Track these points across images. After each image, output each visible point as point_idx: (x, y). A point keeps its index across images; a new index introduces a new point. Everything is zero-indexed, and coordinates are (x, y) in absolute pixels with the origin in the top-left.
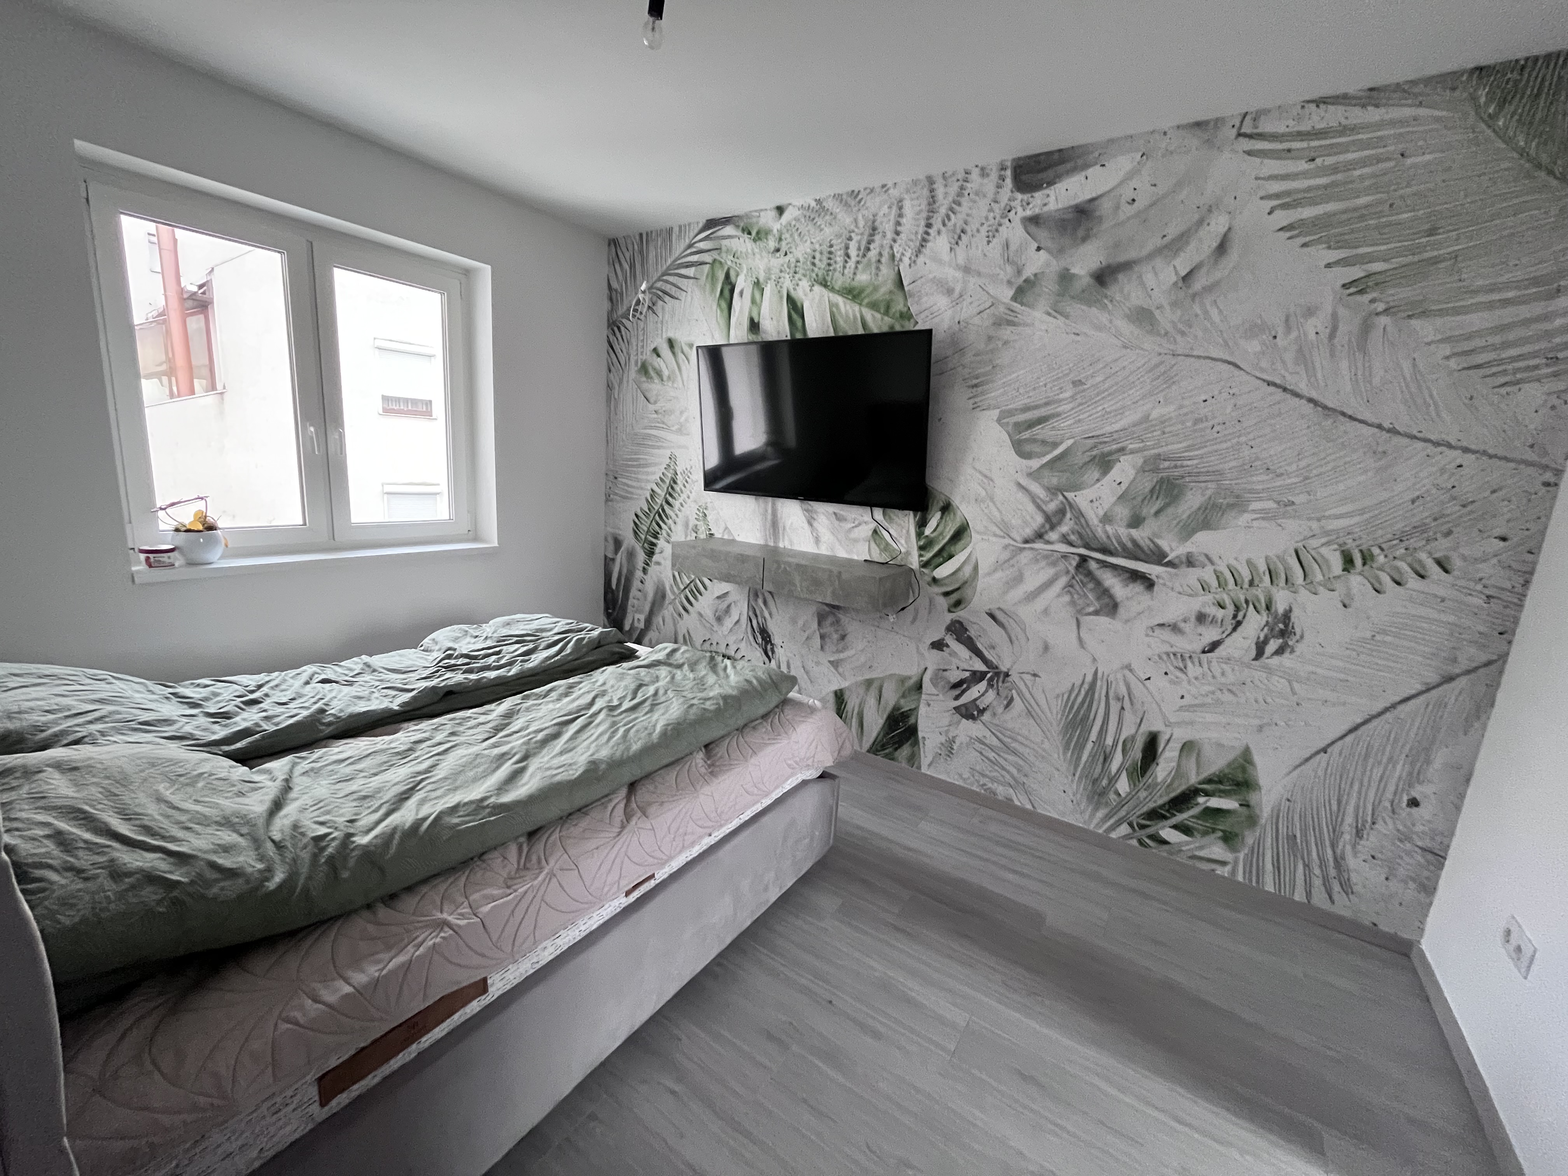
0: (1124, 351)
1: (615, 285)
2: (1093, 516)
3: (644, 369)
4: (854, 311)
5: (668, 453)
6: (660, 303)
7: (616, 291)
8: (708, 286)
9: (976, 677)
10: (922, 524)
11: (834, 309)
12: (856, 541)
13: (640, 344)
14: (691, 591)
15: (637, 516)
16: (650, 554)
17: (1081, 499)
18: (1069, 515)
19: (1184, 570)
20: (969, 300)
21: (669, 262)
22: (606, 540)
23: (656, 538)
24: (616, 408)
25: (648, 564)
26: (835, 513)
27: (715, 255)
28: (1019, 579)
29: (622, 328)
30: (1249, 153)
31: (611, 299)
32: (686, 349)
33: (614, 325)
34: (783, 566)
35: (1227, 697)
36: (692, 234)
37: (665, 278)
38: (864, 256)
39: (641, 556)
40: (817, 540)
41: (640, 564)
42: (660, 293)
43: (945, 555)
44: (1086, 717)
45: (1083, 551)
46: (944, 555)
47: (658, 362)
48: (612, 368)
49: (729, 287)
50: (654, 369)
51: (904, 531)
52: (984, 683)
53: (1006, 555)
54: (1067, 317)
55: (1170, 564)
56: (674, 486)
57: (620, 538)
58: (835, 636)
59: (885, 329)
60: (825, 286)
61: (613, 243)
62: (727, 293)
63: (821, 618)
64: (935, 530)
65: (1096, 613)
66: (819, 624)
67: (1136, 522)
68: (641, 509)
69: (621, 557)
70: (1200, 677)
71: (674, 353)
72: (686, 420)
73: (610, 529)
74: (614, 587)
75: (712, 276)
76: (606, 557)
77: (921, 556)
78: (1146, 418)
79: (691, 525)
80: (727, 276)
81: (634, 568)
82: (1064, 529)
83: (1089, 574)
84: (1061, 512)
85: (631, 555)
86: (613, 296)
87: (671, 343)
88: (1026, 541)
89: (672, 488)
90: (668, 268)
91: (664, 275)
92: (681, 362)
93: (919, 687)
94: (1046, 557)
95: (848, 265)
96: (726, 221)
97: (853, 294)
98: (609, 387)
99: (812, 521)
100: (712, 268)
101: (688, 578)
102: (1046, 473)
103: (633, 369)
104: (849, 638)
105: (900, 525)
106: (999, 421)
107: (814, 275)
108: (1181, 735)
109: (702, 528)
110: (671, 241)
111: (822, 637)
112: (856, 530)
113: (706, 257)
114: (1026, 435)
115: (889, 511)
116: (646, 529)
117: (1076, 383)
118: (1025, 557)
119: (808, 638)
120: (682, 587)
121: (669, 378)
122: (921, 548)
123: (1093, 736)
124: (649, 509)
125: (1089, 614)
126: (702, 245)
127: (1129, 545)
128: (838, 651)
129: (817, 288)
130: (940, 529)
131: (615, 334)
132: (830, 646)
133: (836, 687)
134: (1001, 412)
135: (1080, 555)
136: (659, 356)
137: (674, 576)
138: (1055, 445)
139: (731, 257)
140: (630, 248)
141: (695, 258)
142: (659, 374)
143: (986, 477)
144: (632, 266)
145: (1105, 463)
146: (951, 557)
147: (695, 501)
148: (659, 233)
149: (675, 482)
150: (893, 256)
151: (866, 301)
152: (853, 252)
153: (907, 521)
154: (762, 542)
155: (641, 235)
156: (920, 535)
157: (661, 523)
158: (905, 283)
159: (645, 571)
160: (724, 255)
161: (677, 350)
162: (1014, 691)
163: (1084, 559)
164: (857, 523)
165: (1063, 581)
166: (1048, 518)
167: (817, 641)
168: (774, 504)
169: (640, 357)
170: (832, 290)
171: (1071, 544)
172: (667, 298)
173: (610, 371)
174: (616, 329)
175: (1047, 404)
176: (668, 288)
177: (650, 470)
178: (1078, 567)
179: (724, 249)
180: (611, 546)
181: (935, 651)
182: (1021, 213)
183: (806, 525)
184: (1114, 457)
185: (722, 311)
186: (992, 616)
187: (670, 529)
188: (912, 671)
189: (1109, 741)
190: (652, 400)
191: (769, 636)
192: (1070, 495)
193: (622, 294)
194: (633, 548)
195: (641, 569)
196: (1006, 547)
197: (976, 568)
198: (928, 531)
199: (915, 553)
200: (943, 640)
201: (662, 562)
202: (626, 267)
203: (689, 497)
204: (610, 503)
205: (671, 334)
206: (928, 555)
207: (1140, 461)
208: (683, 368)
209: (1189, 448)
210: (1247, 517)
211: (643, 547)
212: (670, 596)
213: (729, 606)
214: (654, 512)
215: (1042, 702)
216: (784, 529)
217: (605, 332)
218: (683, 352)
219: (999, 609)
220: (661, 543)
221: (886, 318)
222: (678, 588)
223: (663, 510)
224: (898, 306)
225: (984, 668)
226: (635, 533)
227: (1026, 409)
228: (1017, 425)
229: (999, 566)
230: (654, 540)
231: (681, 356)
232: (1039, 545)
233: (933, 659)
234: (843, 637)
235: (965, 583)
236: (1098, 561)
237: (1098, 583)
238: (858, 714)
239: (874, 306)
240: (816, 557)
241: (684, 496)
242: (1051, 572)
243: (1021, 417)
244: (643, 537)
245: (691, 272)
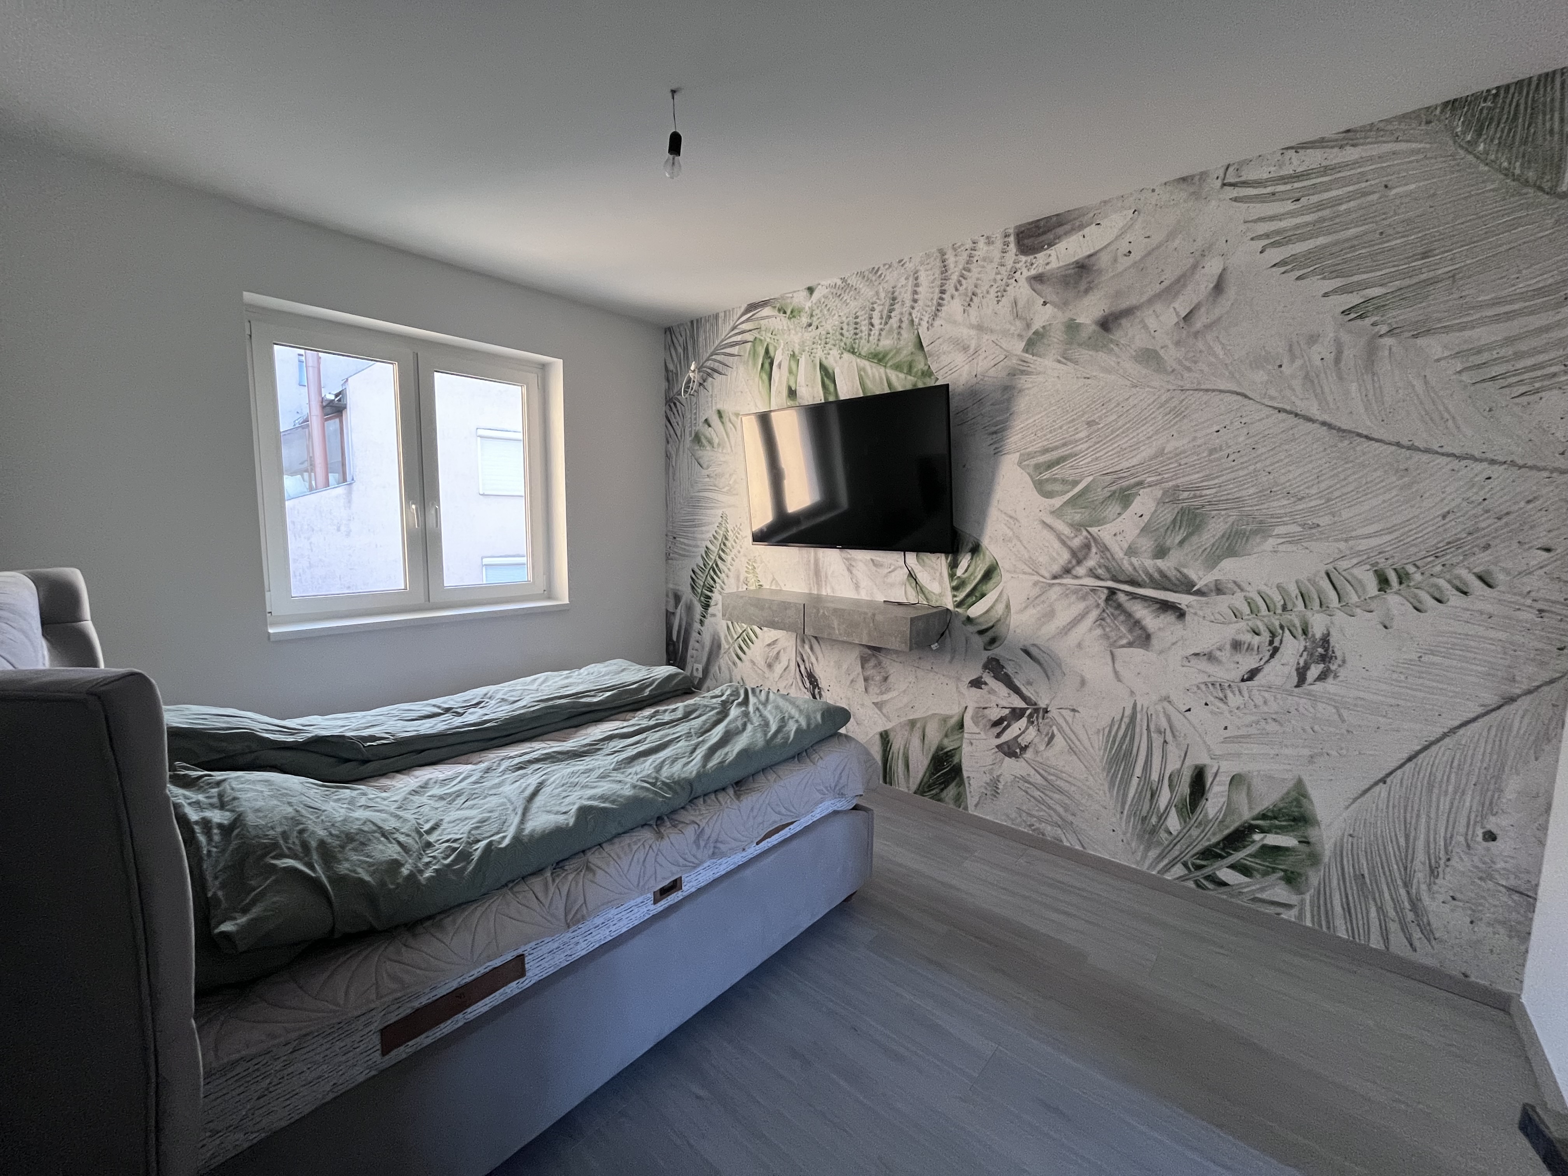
0: (1134, 390)
1: (671, 367)
2: (1118, 550)
3: (697, 439)
4: (879, 373)
5: (720, 512)
6: (710, 379)
7: (672, 371)
8: (750, 362)
9: (1016, 714)
10: (954, 565)
11: (862, 373)
12: (892, 585)
13: (693, 416)
14: (744, 640)
15: (693, 571)
16: (706, 606)
17: (1105, 533)
18: (1094, 550)
19: (1215, 598)
20: (984, 355)
21: (717, 343)
22: (667, 596)
23: (711, 591)
24: (674, 474)
25: (704, 617)
26: (872, 560)
27: (755, 334)
28: (1050, 614)
29: (678, 404)
30: (1236, 200)
31: (668, 380)
32: (733, 418)
33: (671, 402)
34: (821, 611)
35: (1272, 727)
36: (735, 318)
37: (713, 357)
38: (886, 323)
39: (698, 609)
40: (857, 587)
41: (698, 617)
42: (709, 371)
43: (978, 594)
44: (1129, 751)
45: (1110, 584)
46: (976, 594)
47: (708, 432)
48: (670, 439)
49: (769, 360)
50: (706, 438)
51: (938, 574)
52: (1024, 720)
53: (1037, 591)
54: (1076, 363)
55: (1200, 593)
56: (726, 542)
57: (679, 593)
58: (878, 678)
59: (909, 387)
60: (853, 353)
61: (669, 331)
62: (767, 366)
63: (864, 661)
64: (966, 571)
65: (1130, 645)
66: (863, 667)
67: (1161, 552)
68: (698, 565)
69: (680, 611)
70: (1242, 706)
71: (723, 423)
72: (735, 482)
73: (671, 586)
74: (675, 638)
75: (754, 353)
76: (667, 611)
77: (954, 596)
78: (1161, 452)
79: (742, 578)
80: (767, 351)
81: (692, 619)
82: (1091, 563)
83: (1119, 606)
84: (1087, 547)
85: (689, 608)
86: (670, 377)
87: (720, 414)
88: (1055, 577)
89: (724, 544)
90: (716, 349)
91: (712, 355)
92: (729, 430)
93: (961, 725)
94: (1075, 592)
95: (872, 333)
96: (764, 304)
97: (878, 358)
98: (668, 456)
99: (851, 568)
100: (754, 346)
101: (741, 627)
102: (1069, 510)
103: (688, 439)
104: (891, 679)
105: (933, 568)
106: (1020, 464)
107: (842, 344)
108: (1229, 768)
109: (752, 580)
110: (717, 325)
111: (866, 680)
112: (893, 574)
113: (748, 337)
114: (1046, 475)
115: (922, 555)
116: (702, 584)
117: (1089, 424)
118: (1054, 593)
119: (852, 681)
120: (736, 637)
121: (719, 444)
122: (955, 589)
123: (1138, 771)
124: (704, 565)
125: (1123, 646)
126: (744, 327)
127: (1156, 575)
128: (882, 693)
129: (846, 355)
130: (971, 569)
131: (671, 409)
132: (874, 689)
133: (881, 729)
134: (1021, 455)
135: (1108, 588)
136: (710, 426)
137: (728, 627)
138: (1075, 483)
139: (770, 335)
140: (683, 334)
141: (738, 338)
142: (710, 442)
143: (1011, 517)
144: (685, 349)
145: (1125, 497)
146: (983, 595)
147: (745, 556)
148: (708, 319)
149: (726, 539)
150: (912, 322)
151: (889, 365)
152: (876, 321)
153: (939, 562)
154: (807, 591)
155: (692, 322)
156: (952, 576)
157: (715, 577)
158: (924, 345)
159: (702, 623)
160: (764, 333)
161: (726, 420)
162: (1054, 728)
163: (1112, 592)
164: (892, 567)
165: (1094, 614)
166: (1074, 553)
167: (861, 683)
168: (816, 554)
169: (694, 428)
170: (860, 356)
171: (1098, 577)
172: (716, 375)
173: (668, 442)
174: (672, 405)
175: (1064, 445)
176: (716, 365)
177: (704, 528)
178: (1108, 599)
179: (763, 328)
180: (672, 602)
181: (974, 689)
182: (1026, 274)
183: (846, 573)
184: (1134, 490)
185: (763, 382)
186: (1027, 652)
187: (723, 582)
188: (954, 711)
189: (1155, 777)
190: (705, 466)
191: (816, 680)
192: (1094, 530)
193: (677, 374)
194: (691, 601)
195: (698, 621)
196: (1036, 584)
197: (1008, 607)
198: (959, 572)
199: (949, 593)
200: (981, 677)
201: (717, 613)
202: (680, 350)
203: (739, 552)
204: (670, 561)
205: (720, 406)
206: (961, 595)
207: (1159, 494)
208: (731, 435)
209: (1207, 478)
210: (1271, 542)
211: (700, 601)
212: (725, 646)
213: (778, 653)
214: (709, 567)
215: (1083, 737)
216: (826, 577)
217: (663, 408)
218: (730, 420)
219: (1034, 645)
220: (716, 596)
221: (909, 377)
222: (732, 637)
223: (717, 565)
224: (920, 366)
225: (1023, 705)
226: (693, 588)
227: (1046, 451)
228: (1037, 467)
229: (1030, 602)
230: (709, 594)
231: (729, 425)
232: (1067, 580)
233: (973, 698)
234: (886, 679)
235: (999, 620)
236: (1127, 593)
237: (1129, 615)
238: (904, 754)
239: (897, 367)
240: (857, 602)
241: (735, 551)
242: (1081, 606)
243: (1041, 459)
244: (699, 591)
245: (735, 350)
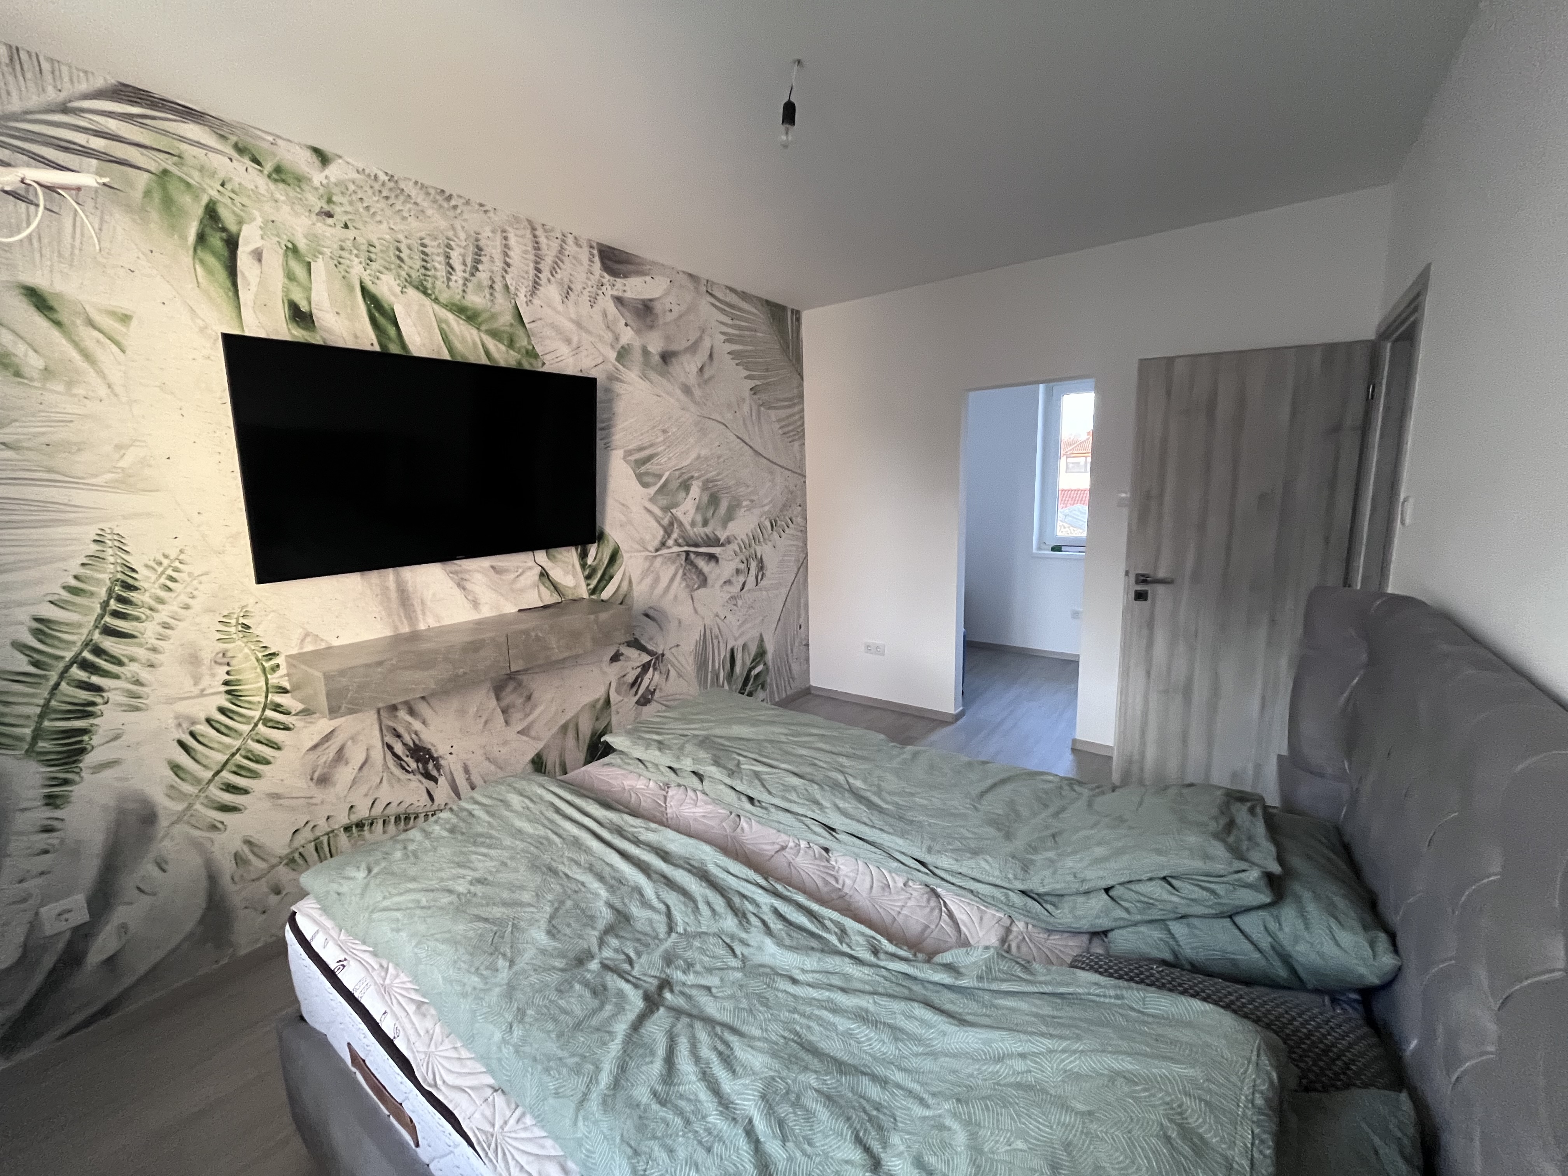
0: (684, 412)
2: (687, 523)
4: (471, 334)
5: (87, 532)
9: (645, 668)
10: (584, 556)
11: (444, 326)
12: (522, 590)
16: (70, 757)
17: (678, 512)
18: (675, 526)
19: (728, 546)
20: (585, 353)
23: (84, 716)
25: (63, 784)
26: (493, 567)
27: (163, 161)
28: (657, 580)
30: (713, 305)
34: (533, 634)
38: (473, 275)
39: (33, 776)
40: (475, 604)
41: (30, 795)
43: (607, 577)
44: (705, 658)
45: (686, 548)
49: (222, 235)
51: (570, 567)
52: (651, 669)
53: (647, 564)
54: (651, 382)
55: (723, 545)
56: (127, 594)
58: (519, 701)
59: (512, 364)
60: (425, 292)
62: (215, 242)
63: (498, 690)
64: (595, 558)
65: (699, 588)
66: (498, 699)
67: (705, 523)
70: (742, 606)
77: (588, 585)
78: (699, 457)
80: (212, 214)
82: (675, 536)
83: (692, 564)
84: (671, 524)
88: (657, 550)
89: (123, 601)
93: (608, 702)
94: (669, 559)
95: (454, 278)
96: (179, 109)
97: (470, 316)
99: (464, 583)
100: (161, 185)
102: (659, 497)
104: (536, 695)
105: (564, 562)
106: (624, 458)
111: (504, 712)
112: (522, 578)
113: (135, 155)
114: (643, 469)
115: (553, 551)
116: (29, 713)
117: (664, 431)
118: (658, 562)
119: (486, 722)
120: (207, 774)
122: (588, 577)
123: (710, 669)
125: (697, 589)
127: (705, 538)
128: (527, 715)
129: (411, 292)
130: (599, 555)
132: (516, 716)
133: (531, 755)
134: (625, 451)
135: (685, 551)
138: (660, 476)
139: (216, 185)
141: (91, 142)
143: (623, 505)
145: (686, 487)
146: (611, 577)
149: (130, 588)
150: (506, 287)
151: (483, 328)
152: (457, 264)
153: (570, 555)
156: (583, 566)
157: (95, 680)
158: (525, 320)
160: (191, 170)
161: (67, 313)
162: (669, 666)
163: (687, 553)
164: (520, 571)
165: (681, 572)
166: (666, 531)
167: (500, 718)
168: (398, 576)
170: (436, 300)
171: (679, 545)
175: (651, 445)
178: (686, 559)
181: (614, 664)
182: (610, 292)
183: (457, 591)
184: (689, 482)
185: (211, 271)
186: (647, 615)
188: (599, 693)
189: (717, 667)
191: (428, 751)
192: (673, 511)
195: (34, 804)
196: (646, 558)
197: (630, 582)
198: (590, 561)
199: (583, 584)
200: (618, 651)
201: (123, 756)
203: (188, 606)
205: (36, 282)
206: (594, 582)
207: (701, 484)
209: (718, 474)
210: (743, 510)
211: (33, 753)
212: (168, 811)
213: (341, 750)
214: (60, 664)
215: (684, 662)
216: (423, 602)
219: (650, 608)
221: (511, 352)
222: (192, 780)
223: (100, 653)
224: (523, 342)
225: (648, 658)
227: (641, 449)
228: (636, 461)
229: (645, 574)
232: (664, 551)
233: (613, 672)
234: (529, 698)
235: (625, 596)
236: (695, 553)
237: (696, 567)
239: (494, 334)
240: (480, 624)
241: (172, 608)
242: (672, 569)
243: (637, 456)
244: (25, 732)
